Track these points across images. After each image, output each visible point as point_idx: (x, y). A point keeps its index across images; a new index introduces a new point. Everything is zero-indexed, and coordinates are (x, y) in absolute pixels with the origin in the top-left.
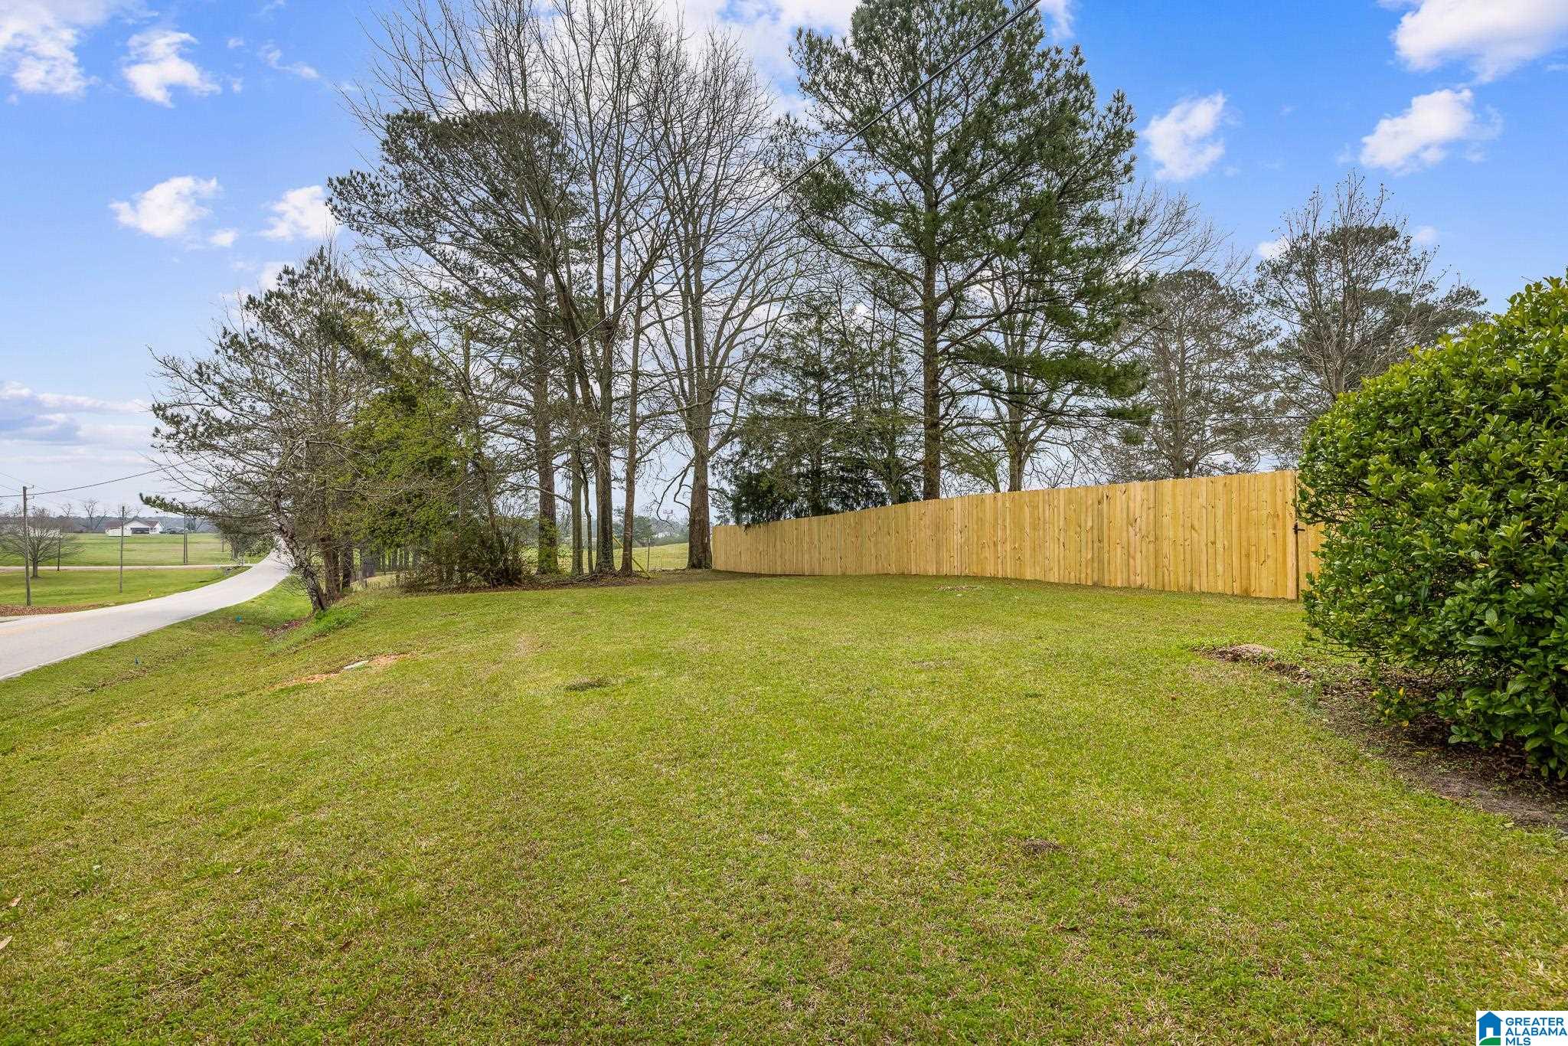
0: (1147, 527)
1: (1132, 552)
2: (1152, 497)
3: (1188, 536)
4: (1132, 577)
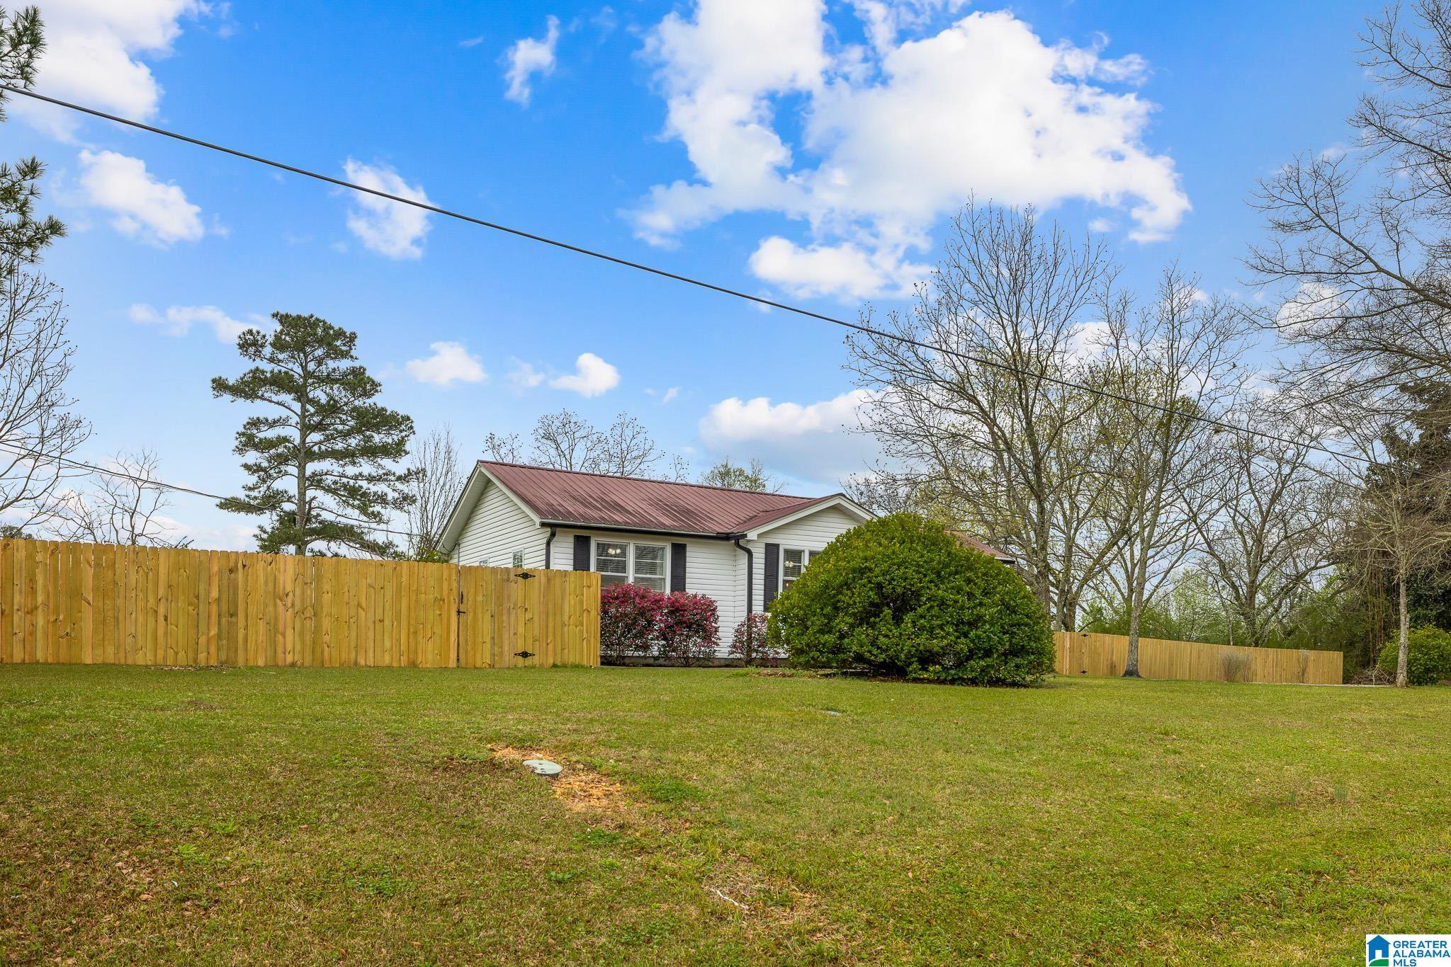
0: (303, 601)
1: (281, 627)
3: (353, 612)
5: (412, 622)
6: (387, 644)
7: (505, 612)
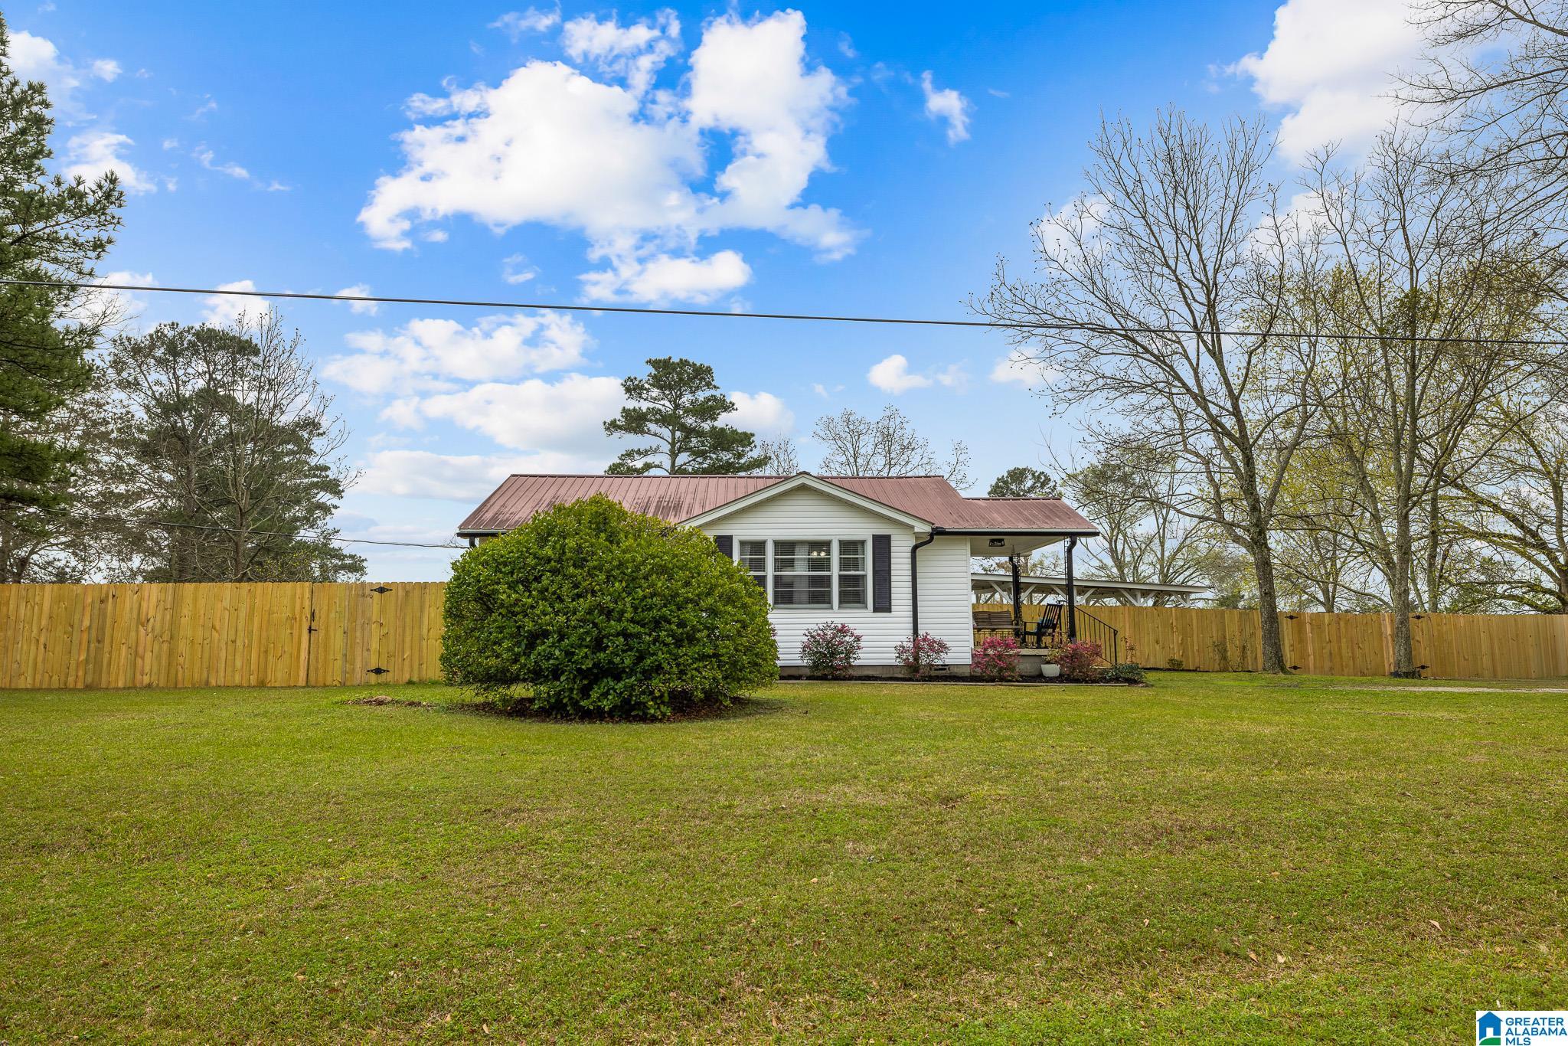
0: (162, 627)
1: (141, 650)
2: (170, 598)
3: (207, 634)
4: (138, 676)
5: (264, 641)
7: (359, 628)
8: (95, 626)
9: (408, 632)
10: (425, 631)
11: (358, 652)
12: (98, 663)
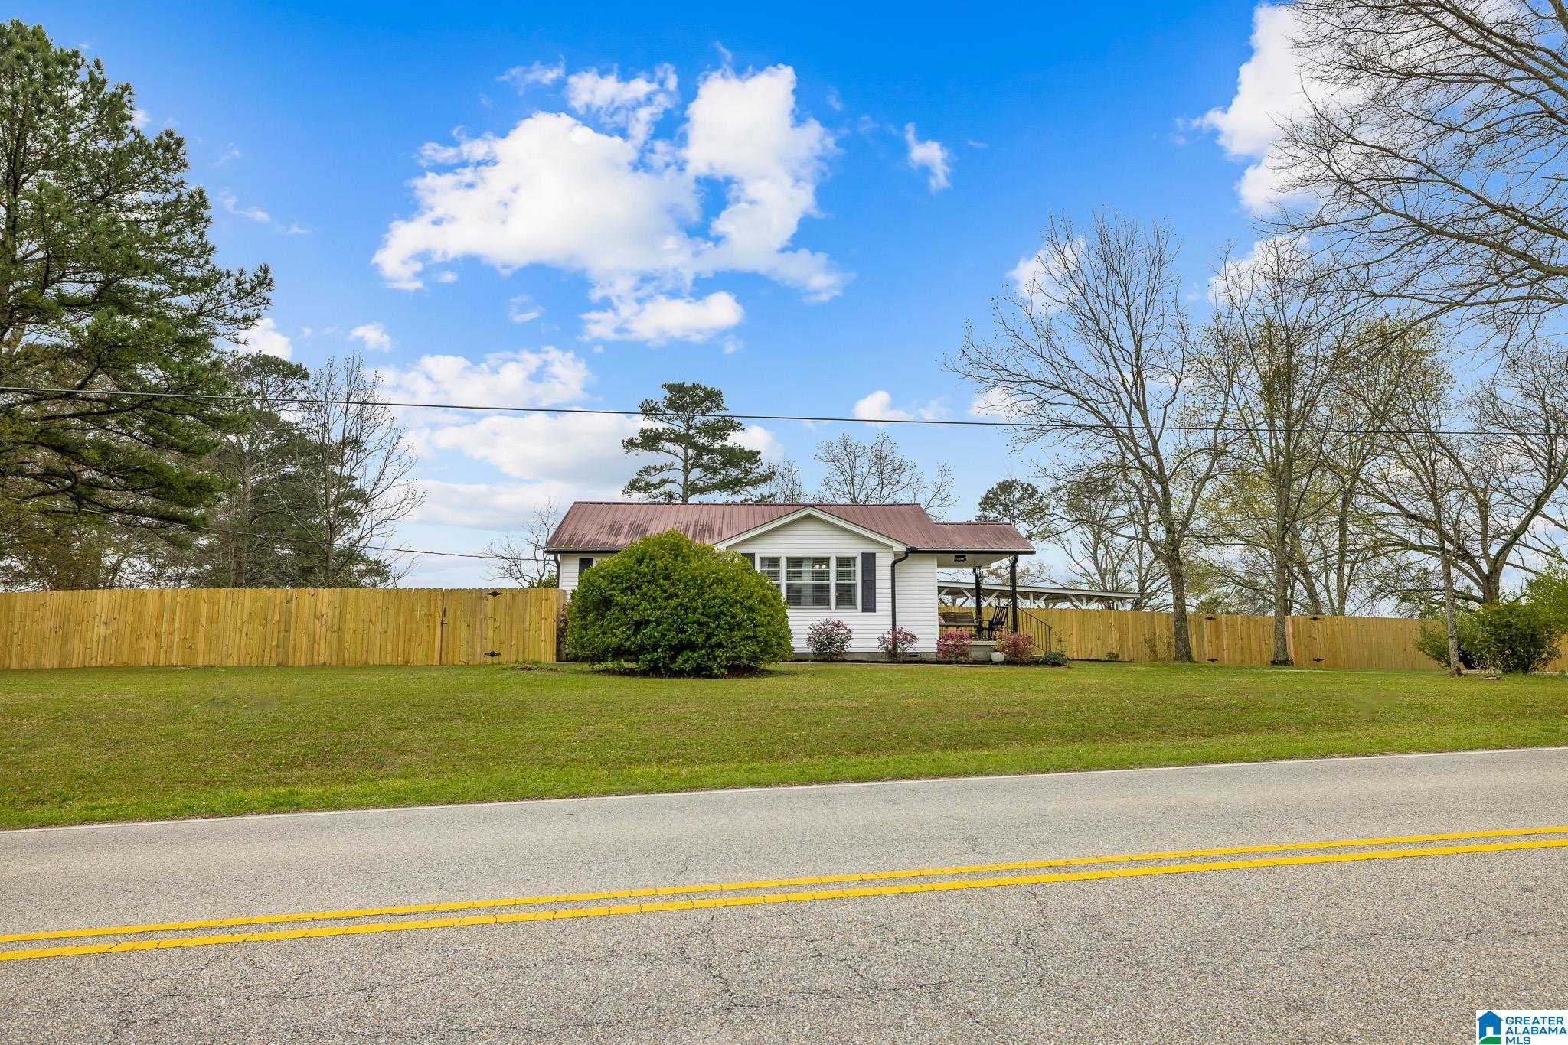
0: (333, 621)
1: (317, 638)
2: (338, 600)
3: (366, 626)
4: (316, 658)
5: (408, 632)
6: (389, 648)
7: (478, 621)
8: (283, 620)
9: (514, 625)
10: (527, 624)
11: (478, 640)
12: (286, 647)
